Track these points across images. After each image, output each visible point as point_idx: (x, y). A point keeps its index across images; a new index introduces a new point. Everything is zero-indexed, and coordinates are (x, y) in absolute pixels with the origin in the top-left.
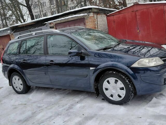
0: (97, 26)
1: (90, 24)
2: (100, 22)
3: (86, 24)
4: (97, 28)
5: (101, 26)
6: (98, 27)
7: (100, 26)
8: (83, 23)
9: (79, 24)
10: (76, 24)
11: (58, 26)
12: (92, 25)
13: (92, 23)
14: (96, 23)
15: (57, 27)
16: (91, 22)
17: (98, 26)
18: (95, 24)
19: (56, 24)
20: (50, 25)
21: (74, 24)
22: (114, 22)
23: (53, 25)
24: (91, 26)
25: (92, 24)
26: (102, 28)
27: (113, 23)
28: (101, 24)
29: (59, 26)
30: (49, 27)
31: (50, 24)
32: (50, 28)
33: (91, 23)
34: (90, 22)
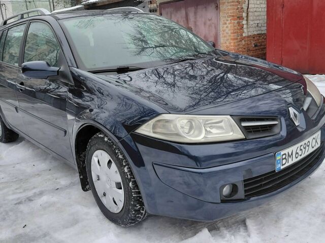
0: (244, 15)
1: (229, 7)
2: (256, 6)
3: (221, 7)
4: (245, 18)
5: (258, 16)
6: (247, 16)
7: (256, 14)
8: (214, 6)
9: (205, 7)
10: (199, 7)
11: (164, 9)
12: (232, 11)
13: (233, 5)
14: (245, 6)
15: (162, 9)
16: (231, 2)
17: (250, 14)
18: (242, 8)
19: (161, 4)
20: (149, 6)
21: (196, 7)
22: (283, 8)
23: (155, 5)
24: (231, 13)
25: (234, 9)
26: (259, 20)
27: (280, 9)
28: (260, 10)
29: (167, 10)
30: (148, 10)
31: (150, 3)
32: (150, 11)
33: (231, 5)
34: (228, 3)
